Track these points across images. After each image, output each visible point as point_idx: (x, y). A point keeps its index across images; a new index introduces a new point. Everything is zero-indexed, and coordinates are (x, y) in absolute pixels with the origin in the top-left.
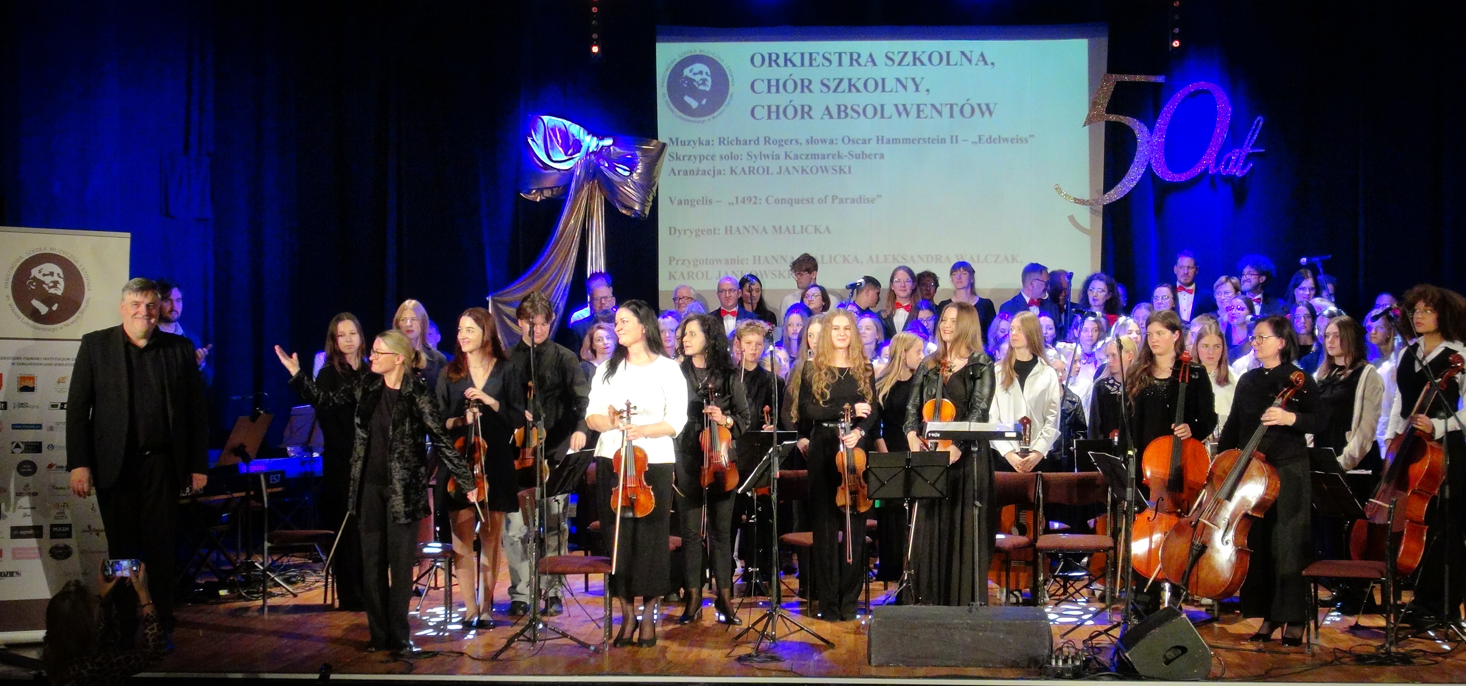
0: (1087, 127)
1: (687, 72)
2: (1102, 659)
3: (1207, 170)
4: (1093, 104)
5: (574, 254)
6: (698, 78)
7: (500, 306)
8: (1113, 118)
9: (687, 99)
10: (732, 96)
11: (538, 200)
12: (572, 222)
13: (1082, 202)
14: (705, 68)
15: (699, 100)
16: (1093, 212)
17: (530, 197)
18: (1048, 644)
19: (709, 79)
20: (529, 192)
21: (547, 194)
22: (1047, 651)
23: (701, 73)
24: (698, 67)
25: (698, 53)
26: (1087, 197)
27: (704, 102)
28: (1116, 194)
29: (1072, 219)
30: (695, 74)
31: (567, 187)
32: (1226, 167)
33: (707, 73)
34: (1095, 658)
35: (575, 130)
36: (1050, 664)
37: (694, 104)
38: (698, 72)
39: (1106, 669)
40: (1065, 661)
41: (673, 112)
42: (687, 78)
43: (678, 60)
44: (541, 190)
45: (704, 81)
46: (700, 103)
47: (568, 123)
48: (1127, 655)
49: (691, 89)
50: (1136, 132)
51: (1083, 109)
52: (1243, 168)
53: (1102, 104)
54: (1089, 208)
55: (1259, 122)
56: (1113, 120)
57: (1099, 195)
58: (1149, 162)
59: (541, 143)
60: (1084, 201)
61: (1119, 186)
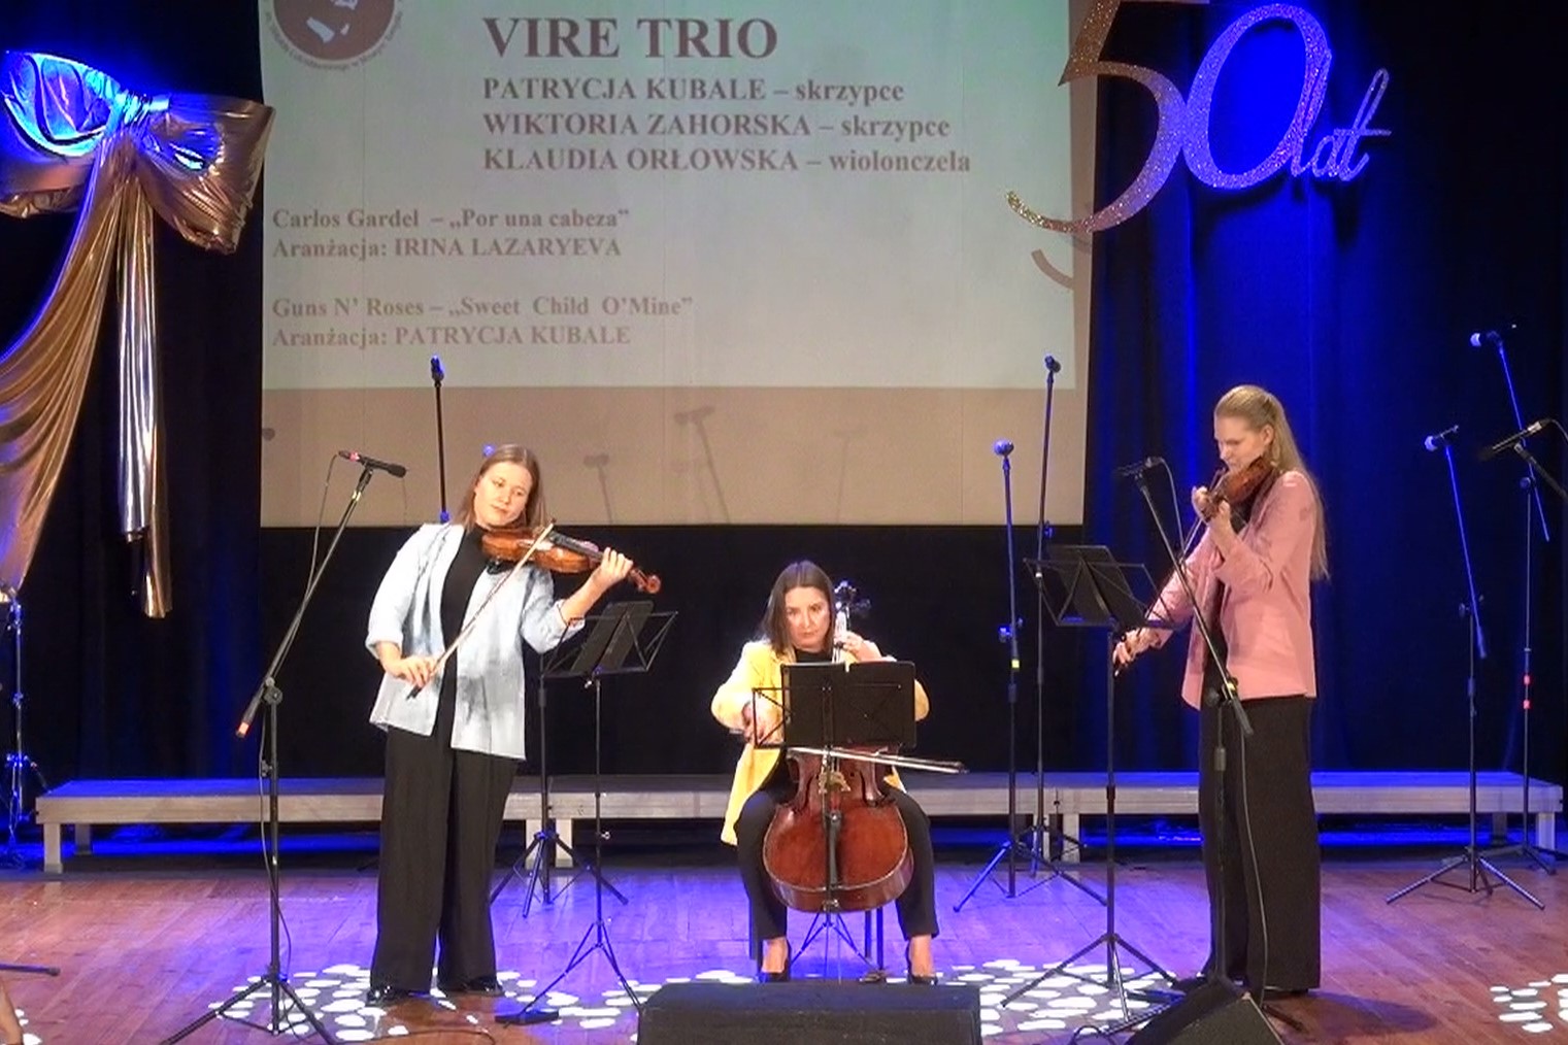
0: (1067, 85)
3: (1286, 168)
4: (1078, 44)
5: (94, 318)
8: (1115, 69)
9: (313, 24)
11: (24, 215)
12: (91, 257)
13: (1057, 225)
15: (336, 28)
16: (1077, 243)
17: (9, 209)
20: (6, 200)
21: (43, 204)
26: (1067, 216)
27: (345, 30)
28: (1121, 210)
29: (1038, 256)
31: (82, 188)
32: (1321, 164)
35: (96, 79)
37: (326, 34)
41: (286, 48)
44: (29, 196)
46: (337, 33)
47: (81, 68)
49: (322, 6)
50: (1157, 96)
51: (1060, 54)
52: (1353, 165)
53: (1095, 43)
54: (1068, 237)
55: (1380, 80)
56: (1115, 72)
57: (1087, 214)
58: (1181, 153)
59: (28, 103)
60: (1060, 223)
61: (1125, 196)
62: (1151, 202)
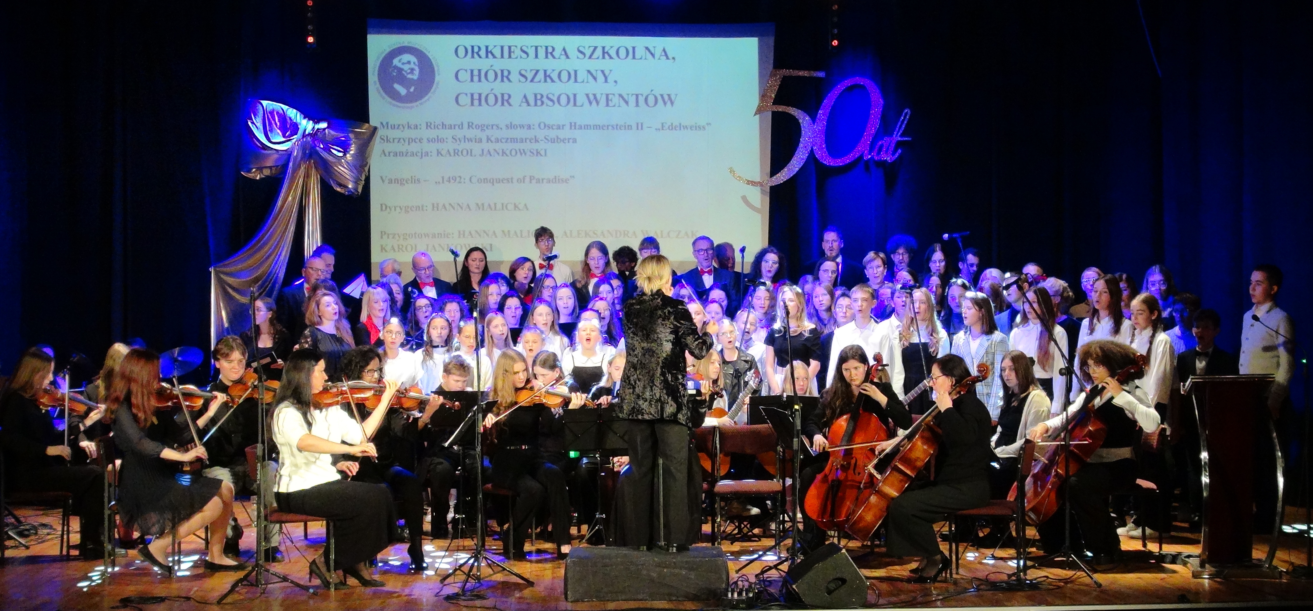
0: (758, 116)
1: (396, 62)
2: (773, 591)
3: (861, 156)
4: (763, 97)
5: (292, 228)
6: (406, 67)
7: (222, 276)
8: (781, 108)
9: (397, 86)
10: (438, 83)
11: (258, 178)
12: (290, 198)
13: (753, 183)
14: (413, 59)
15: (408, 88)
16: (763, 192)
17: (250, 175)
18: (725, 579)
19: (417, 68)
20: (249, 171)
21: (267, 172)
22: (724, 586)
23: (409, 62)
24: (406, 57)
25: (406, 44)
26: (758, 179)
27: (412, 90)
28: (783, 176)
29: (744, 199)
30: (403, 64)
31: (286, 166)
32: (878, 154)
33: (414, 63)
34: (766, 590)
35: (292, 113)
36: (727, 596)
37: (402, 91)
38: (406, 62)
39: (776, 600)
40: (740, 594)
41: (384, 98)
42: (396, 67)
43: (388, 50)
44: (260, 169)
45: (412, 70)
46: (408, 91)
47: (285, 107)
48: (794, 586)
49: (401, 77)
50: (801, 121)
51: (755, 101)
52: (893, 154)
53: (771, 96)
54: (758, 188)
55: (906, 114)
56: (780, 110)
57: (767, 177)
58: (812, 148)
59: (260, 125)
60: (755, 183)
61: (786, 169)
62: (797, 172)
